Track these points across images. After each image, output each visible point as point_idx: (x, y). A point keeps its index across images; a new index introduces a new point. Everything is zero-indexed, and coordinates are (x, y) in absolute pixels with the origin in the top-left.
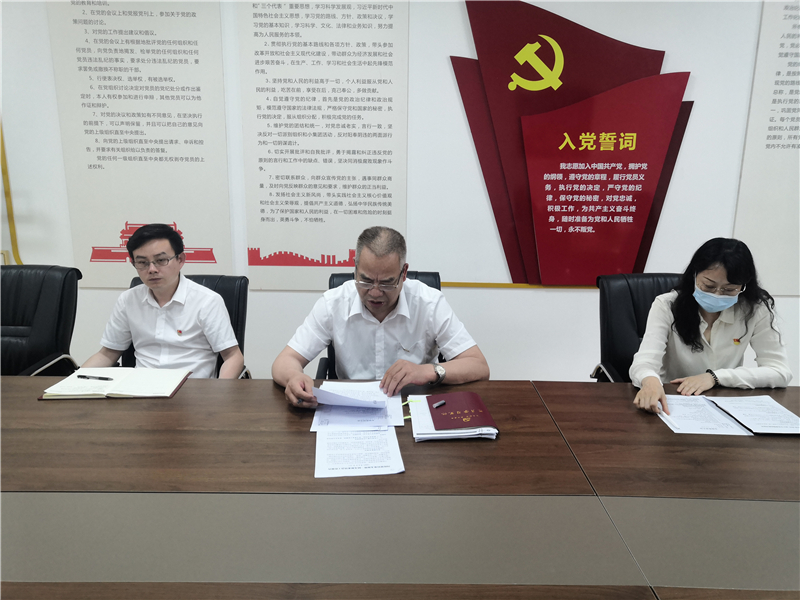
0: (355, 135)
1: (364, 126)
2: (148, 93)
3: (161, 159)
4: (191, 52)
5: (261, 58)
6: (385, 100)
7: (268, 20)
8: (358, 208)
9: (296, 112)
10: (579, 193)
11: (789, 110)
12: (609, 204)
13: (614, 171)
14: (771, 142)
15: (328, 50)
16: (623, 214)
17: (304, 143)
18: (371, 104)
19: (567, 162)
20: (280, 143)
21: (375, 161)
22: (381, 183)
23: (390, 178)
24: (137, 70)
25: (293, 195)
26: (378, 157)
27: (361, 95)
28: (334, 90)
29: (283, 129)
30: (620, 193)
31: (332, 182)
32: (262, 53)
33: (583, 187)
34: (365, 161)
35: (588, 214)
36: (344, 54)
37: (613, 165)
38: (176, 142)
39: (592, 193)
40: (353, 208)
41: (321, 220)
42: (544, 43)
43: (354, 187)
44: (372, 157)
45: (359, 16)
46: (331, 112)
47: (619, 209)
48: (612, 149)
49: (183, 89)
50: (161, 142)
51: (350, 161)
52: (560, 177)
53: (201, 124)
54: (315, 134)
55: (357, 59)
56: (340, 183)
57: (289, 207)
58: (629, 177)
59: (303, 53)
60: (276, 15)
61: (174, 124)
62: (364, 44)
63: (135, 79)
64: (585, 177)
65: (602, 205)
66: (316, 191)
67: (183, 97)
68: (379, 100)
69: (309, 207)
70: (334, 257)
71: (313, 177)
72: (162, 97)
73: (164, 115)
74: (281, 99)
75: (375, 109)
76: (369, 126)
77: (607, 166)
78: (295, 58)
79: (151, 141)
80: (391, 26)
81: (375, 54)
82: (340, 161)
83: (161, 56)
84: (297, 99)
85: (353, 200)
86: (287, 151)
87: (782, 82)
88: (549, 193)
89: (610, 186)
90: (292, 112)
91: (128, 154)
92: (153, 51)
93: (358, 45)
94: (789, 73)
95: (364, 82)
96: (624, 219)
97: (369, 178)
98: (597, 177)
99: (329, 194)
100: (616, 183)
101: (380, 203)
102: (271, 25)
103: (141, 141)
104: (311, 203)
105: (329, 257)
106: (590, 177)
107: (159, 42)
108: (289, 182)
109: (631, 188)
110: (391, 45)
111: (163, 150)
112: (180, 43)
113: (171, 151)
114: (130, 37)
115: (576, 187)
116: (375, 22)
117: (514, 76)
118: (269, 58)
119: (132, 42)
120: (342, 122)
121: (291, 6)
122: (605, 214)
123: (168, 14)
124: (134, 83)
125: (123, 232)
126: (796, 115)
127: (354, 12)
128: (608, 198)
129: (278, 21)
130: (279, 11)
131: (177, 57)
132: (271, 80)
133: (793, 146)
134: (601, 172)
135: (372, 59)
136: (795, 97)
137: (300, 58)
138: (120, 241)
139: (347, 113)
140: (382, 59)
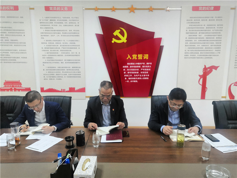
0: (70, 55)
1: (72, 53)
2: (11, 44)
3: (15, 62)
4: (23, 33)
5: (42, 34)
6: (78, 46)
7: (44, 24)
8: (71, 76)
9: (53, 49)
10: (133, 71)
11: (190, 48)
12: (142, 74)
13: (143, 65)
14: (186, 57)
15: (61, 32)
16: (146, 77)
17: (55, 58)
18: (74, 47)
19: (129, 63)
20: (48, 58)
21: (75, 63)
22: (77, 69)
23: (80, 67)
24: (7, 38)
25: (53, 72)
26: (76, 62)
27: (71, 44)
28: (63, 43)
29: (49, 54)
30: (144, 71)
31: (63, 69)
32: (43, 33)
33: (134, 70)
34: (73, 63)
35: (136, 77)
36: (66, 33)
37: (142, 63)
38: (19, 58)
39: (137, 71)
40: (70, 76)
41: (61, 79)
42: (121, 30)
43: (70, 70)
44: (75, 62)
45: (69, 23)
46: (63, 49)
47: (144, 75)
48: (142, 59)
49: (21, 43)
50: (15, 58)
51: (68, 63)
52: (127, 67)
53: (26, 53)
54: (58, 55)
55: (69, 34)
56: (66, 69)
57: (52, 76)
58: (147, 66)
59: (54, 33)
61: (18, 53)
62: (71, 31)
63: (7, 40)
64: (134, 67)
65: (140, 74)
66: (59, 71)
67: (21, 45)
68: (76, 46)
69: (57, 76)
70: (65, 89)
71: (58, 67)
72: (15, 45)
73: (15, 50)
74: (48, 45)
75: (75, 48)
76: (74, 53)
77: (140, 64)
78: (52, 34)
79: (12, 58)
80: (78, 25)
81: (74, 33)
82: (66, 63)
83: (14, 34)
84: (53, 45)
85: (70, 73)
86: (51, 60)
87: (187, 40)
88: (124, 71)
89: (142, 69)
90: (52, 49)
91: (5, 61)
92: (12, 33)
93: (70, 31)
94: (189, 38)
95: (72, 41)
97: (74, 67)
98: (138, 67)
99: (63, 72)
101: (77, 74)
102: (45, 25)
103: (9, 58)
105: (63, 90)
106: (136, 67)
107: (13, 30)
108: (51, 69)
109: (148, 69)
110: (79, 31)
111: (15, 60)
112: (19, 30)
113: (18, 60)
114: (5, 29)
115: (132, 70)
116: (74, 24)
117: (113, 39)
118: (45, 34)
120: (66, 52)
121: (50, 20)
122: (140, 77)
123: (16, 23)
124: (7, 42)
125: (4, 83)
126: (192, 49)
127: (68, 22)
128: (141, 72)
129: (47, 24)
130: (47, 22)
131: (19, 34)
132: (45, 40)
133: (192, 58)
134: (139, 65)
135: (74, 34)
136: (191, 44)
137: (54, 34)
138: (4, 86)
139: (67, 49)
140: (77, 34)
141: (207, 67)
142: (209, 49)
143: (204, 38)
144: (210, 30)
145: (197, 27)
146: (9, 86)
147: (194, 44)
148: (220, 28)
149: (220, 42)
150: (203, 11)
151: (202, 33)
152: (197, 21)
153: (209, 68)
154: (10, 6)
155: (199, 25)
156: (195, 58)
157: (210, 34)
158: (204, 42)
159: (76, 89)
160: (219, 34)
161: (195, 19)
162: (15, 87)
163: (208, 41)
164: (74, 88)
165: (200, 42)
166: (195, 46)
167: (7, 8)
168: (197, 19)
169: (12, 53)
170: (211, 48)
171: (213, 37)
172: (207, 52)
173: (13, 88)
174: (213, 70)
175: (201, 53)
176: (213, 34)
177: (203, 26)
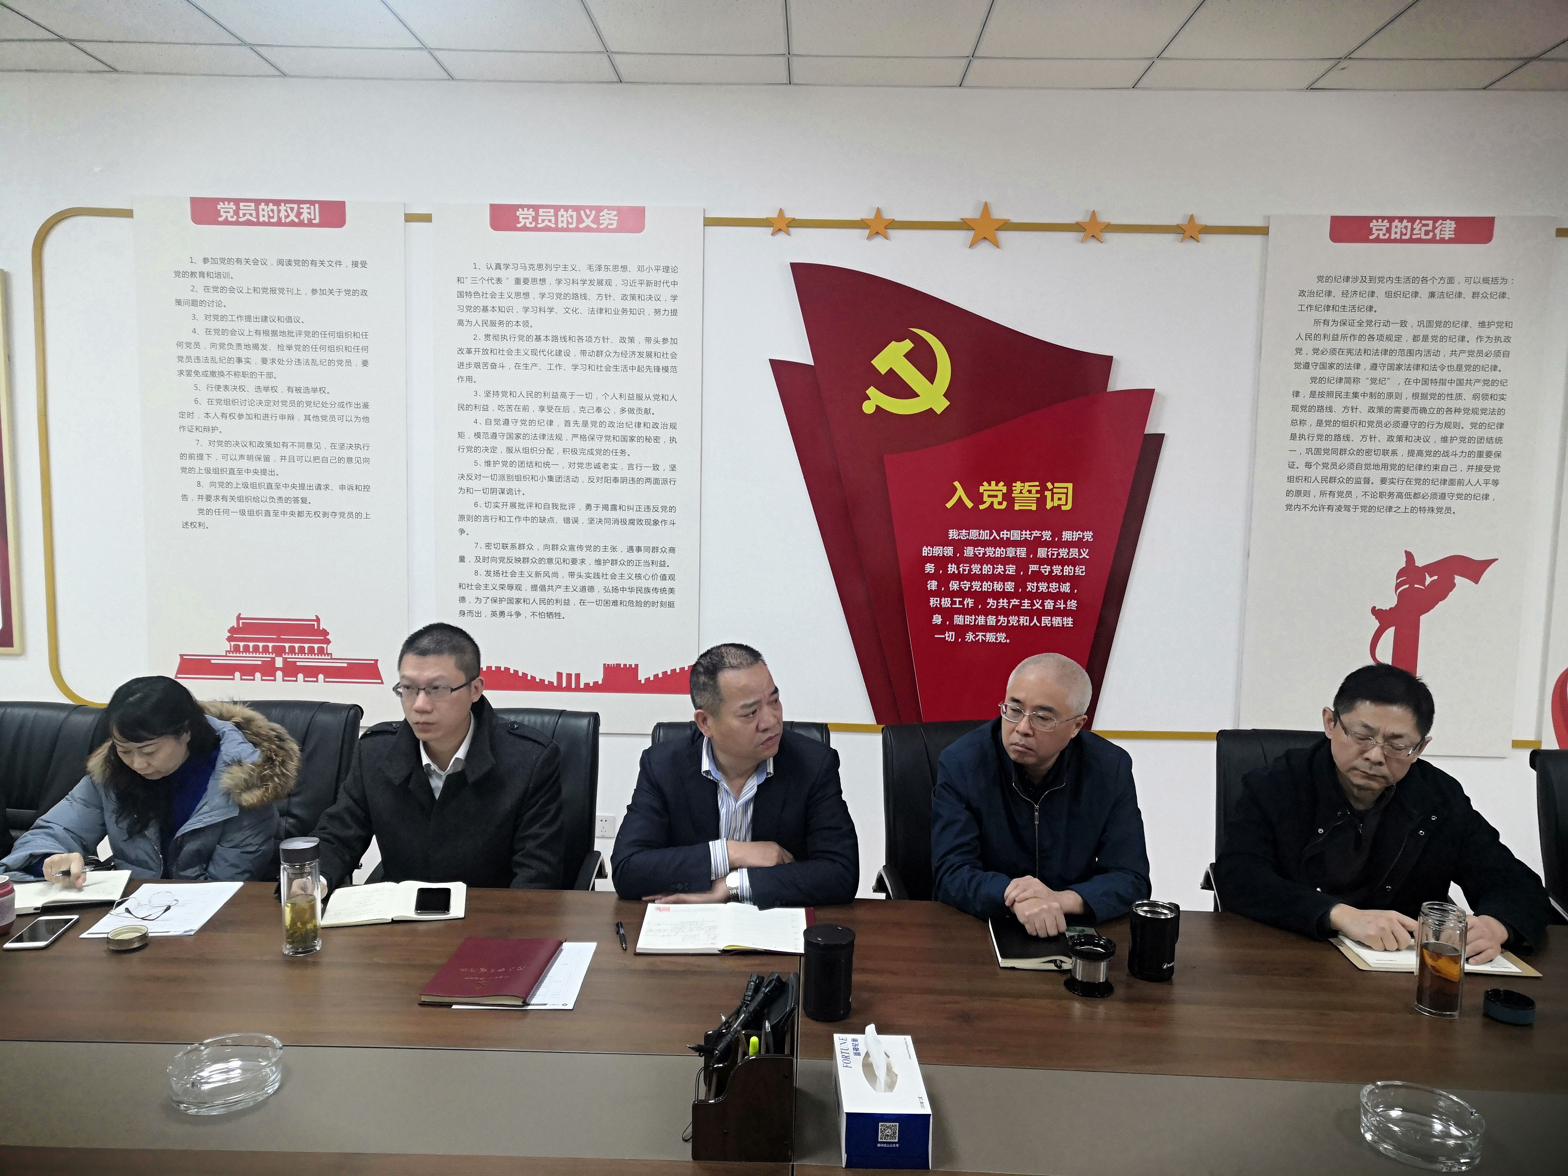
0: (616, 480)
1: (631, 466)
2: (287, 411)
3: (300, 514)
4: (357, 348)
5: (466, 358)
6: (665, 426)
7: (481, 302)
8: (619, 596)
9: (521, 443)
10: (982, 578)
11: (1318, 451)
12: (1032, 596)
13: (1039, 542)
14: (1294, 501)
15: (575, 348)
16: (1055, 612)
17: (532, 491)
18: (643, 432)
19: (959, 528)
20: (493, 491)
21: (648, 522)
22: (658, 557)
23: (672, 550)
24: (270, 375)
25: (513, 574)
26: (653, 516)
27: (627, 417)
28: (582, 409)
29: (499, 470)
30: (1050, 578)
31: (578, 555)
32: (469, 351)
33: (987, 569)
34: (632, 522)
35: (997, 612)
36: (599, 353)
37: (1037, 533)
38: (327, 486)
39: (1004, 578)
40: (612, 597)
41: (558, 615)
42: (919, 342)
43: (614, 562)
44: (644, 515)
45: (624, 297)
46: (578, 444)
47: (1049, 605)
48: (1034, 508)
49: (341, 405)
50: (302, 486)
51: (608, 521)
52: (949, 551)
53: (367, 460)
54: (551, 478)
55: (621, 361)
56: (590, 557)
57: (507, 594)
58: (1063, 553)
59: (534, 352)
60: (493, 295)
61: (325, 460)
62: (632, 340)
63: (266, 389)
65: (1021, 597)
66: (551, 568)
67: (341, 418)
68: (655, 425)
69: (539, 595)
70: (578, 676)
71: (546, 547)
72: (307, 418)
73: (309, 445)
74: (497, 421)
75: (648, 439)
76: (640, 466)
77: (1026, 534)
78: (522, 359)
79: (286, 486)
80: (674, 312)
81: (649, 355)
82: (591, 521)
83: (310, 355)
84: (523, 422)
85: (611, 583)
86: (505, 504)
87: (1304, 408)
88: (931, 577)
89: (1033, 568)
90: (514, 443)
91: (247, 506)
92: (298, 347)
93: (622, 340)
94: (1313, 394)
95: (631, 398)
96: (1057, 621)
97: (639, 549)
98: (1011, 552)
99: (572, 574)
100: (1042, 562)
101: (655, 589)
102: (485, 309)
103: (270, 486)
104: (543, 588)
105: (569, 676)
106: (999, 552)
107: (307, 333)
108: (506, 553)
109: (1068, 570)
110: (674, 341)
111: (304, 501)
112: (340, 335)
113: (317, 501)
114: (262, 326)
115: (976, 568)
116: (650, 306)
117: (872, 391)
118: (481, 358)
119: (266, 333)
120: (594, 459)
121: (518, 281)
122: (1025, 613)
123: (323, 292)
124: (264, 396)
125: (232, 630)
126: (1330, 459)
127: (616, 290)
128: (1031, 586)
129: (497, 302)
130: (497, 288)
131: (335, 356)
132: (481, 393)
133: (1330, 508)
134: (1016, 544)
135: (645, 362)
136: (1325, 430)
137: (530, 359)
138: (227, 646)
139: (604, 445)
140: (661, 362)
141: (1420, 563)
142: (1432, 461)
143: (1399, 396)
144: (1437, 353)
145: (1357, 330)
146: (256, 649)
147: (1342, 431)
148: (1498, 339)
149: (1497, 419)
150: (1395, 241)
151: (1391, 367)
152: (1357, 301)
153: (1431, 568)
154: (299, 202)
155: (1369, 323)
156: (1347, 508)
157: (1437, 375)
158: (1401, 417)
159: (642, 677)
160: (1492, 375)
161: (1350, 286)
162: (291, 657)
163: (1424, 410)
164: (633, 670)
165: (1376, 417)
166: (1347, 438)
167: (283, 214)
168: (1359, 287)
169: (292, 459)
170: (1446, 454)
171: (1454, 389)
172: (1423, 474)
173: (279, 662)
174: (1458, 579)
175: (1383, 481)
176: (1456, 375)
177: (1394, 330)
